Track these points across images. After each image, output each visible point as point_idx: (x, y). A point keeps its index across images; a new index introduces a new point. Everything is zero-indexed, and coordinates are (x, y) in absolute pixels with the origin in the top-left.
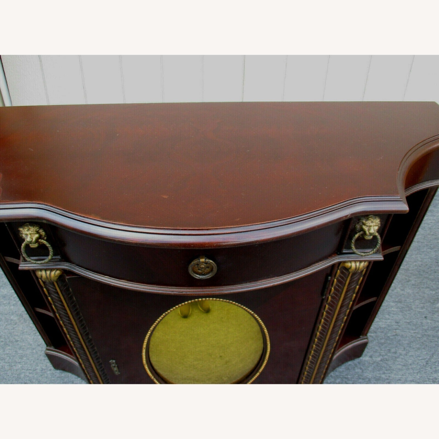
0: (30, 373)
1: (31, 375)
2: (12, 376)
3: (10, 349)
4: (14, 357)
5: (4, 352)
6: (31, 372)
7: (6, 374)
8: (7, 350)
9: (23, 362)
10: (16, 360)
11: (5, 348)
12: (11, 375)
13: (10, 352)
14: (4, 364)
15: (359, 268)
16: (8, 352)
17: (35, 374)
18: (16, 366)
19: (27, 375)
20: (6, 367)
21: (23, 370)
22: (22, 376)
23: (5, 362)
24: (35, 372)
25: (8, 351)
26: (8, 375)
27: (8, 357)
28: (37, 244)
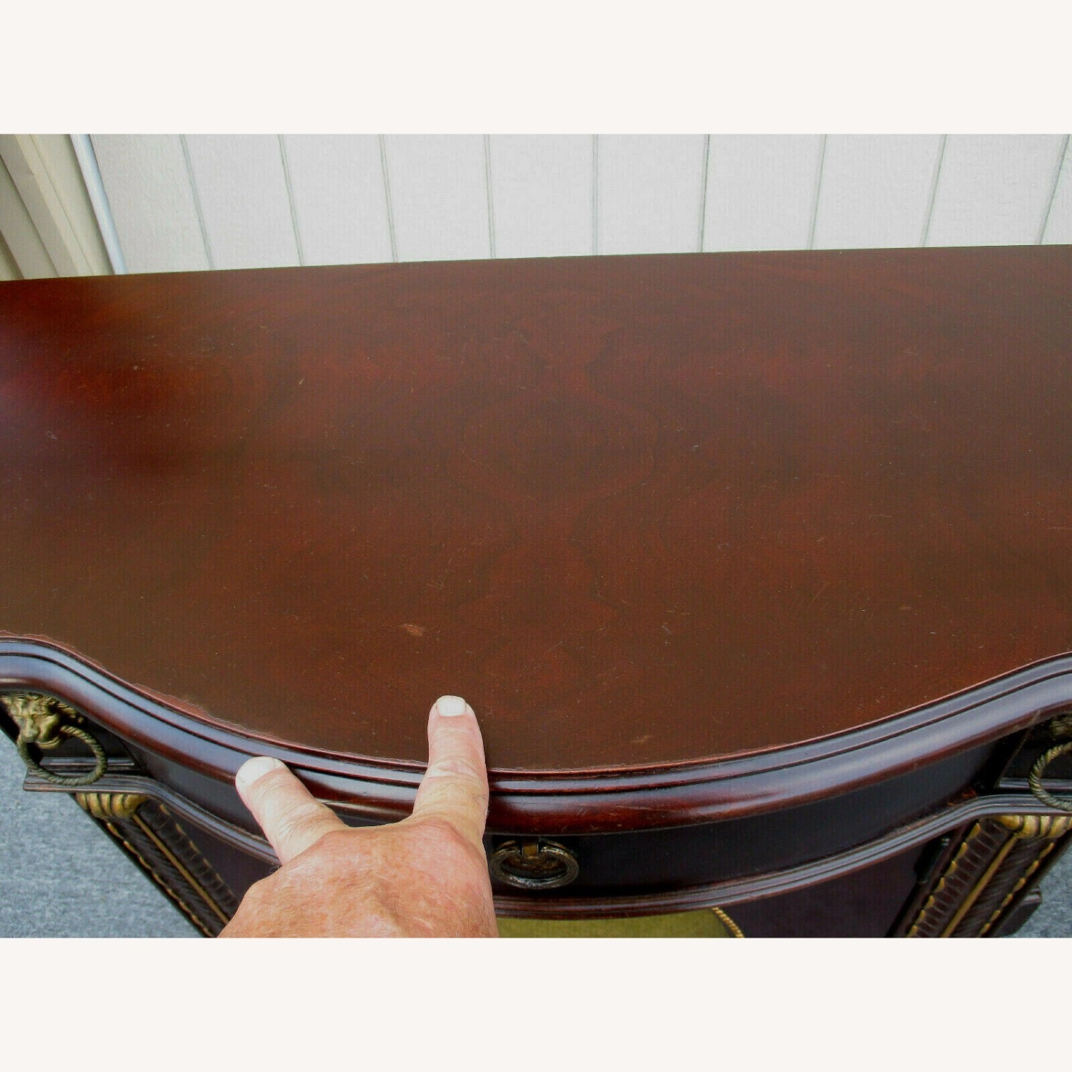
0: (150, 914)
1: (150, 919)
2: (107, 918)
3: (103, 848)
4: (113, 868)
5: (91, 855)
6: (151, 910)
7: (94, 911)
8: (98, 849)
9: (134, 883)
10: (118, 877)
11: (94, 844)
12: (104, 916)
13: (105, 856)
14: (90, 884)
15: (1048, 832)
16: (99, 855)
17: (160, 916)
18: (118, 892)
19: (141, 919)
20: (94, 894)
21: (134, 905)
22: (131, 919)
23: (92, 880)
24: (160, 912)
25: (101, 851)
26: (97, 914)
27: (100, 869)
28: (56, 739)
